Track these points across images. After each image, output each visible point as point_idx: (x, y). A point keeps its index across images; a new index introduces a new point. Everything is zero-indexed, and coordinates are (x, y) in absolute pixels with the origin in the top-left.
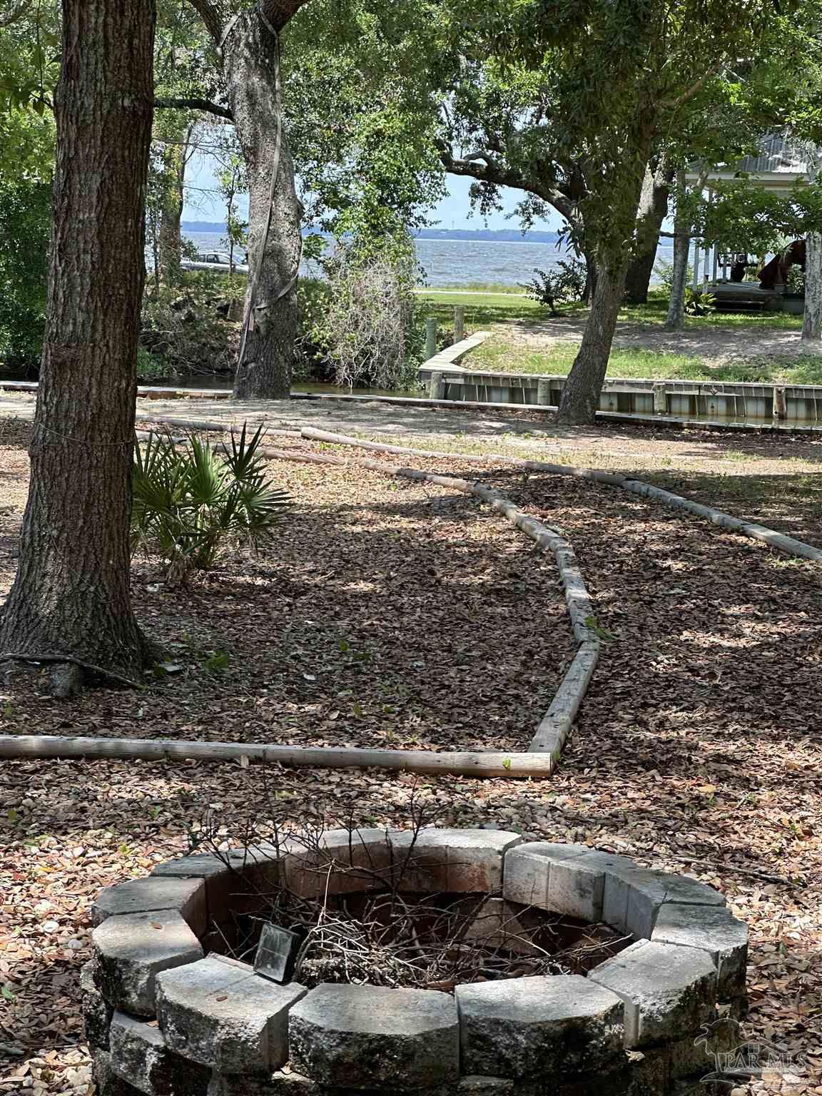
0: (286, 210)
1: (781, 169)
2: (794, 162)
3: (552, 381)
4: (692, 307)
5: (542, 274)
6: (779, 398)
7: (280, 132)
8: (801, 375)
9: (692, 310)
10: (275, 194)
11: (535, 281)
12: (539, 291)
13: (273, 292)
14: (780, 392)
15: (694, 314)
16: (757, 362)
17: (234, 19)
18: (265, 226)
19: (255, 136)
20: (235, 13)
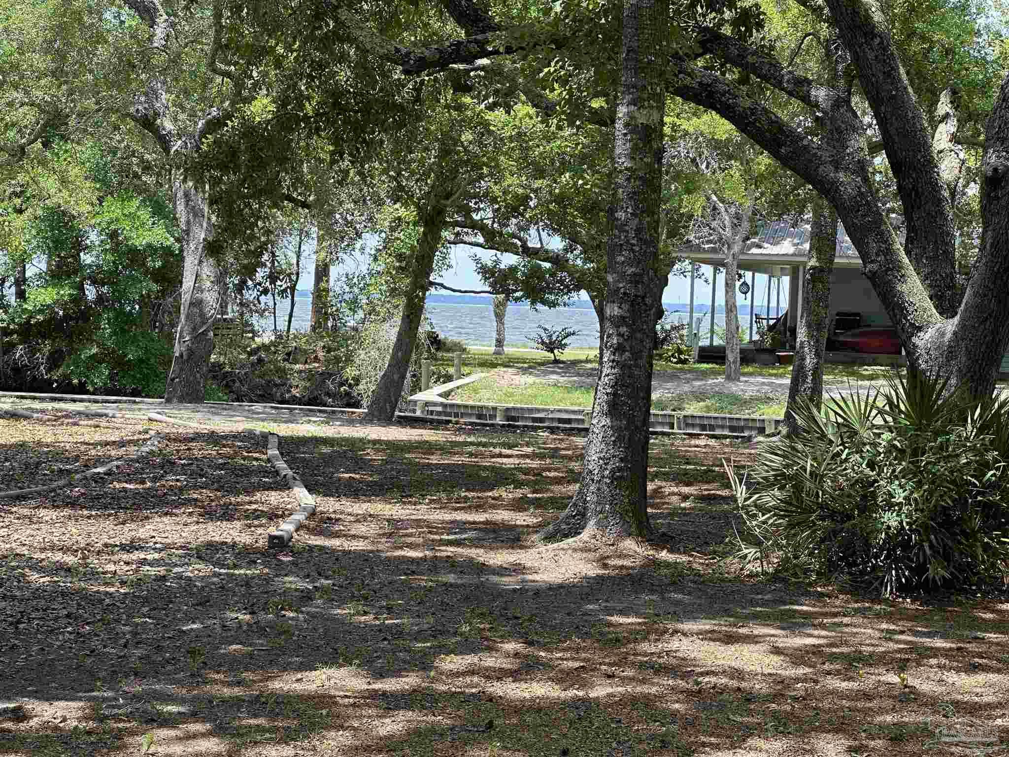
0: (208, 273)
1: (755, 251)
2: (766, 245)
3: (508, 409)
4: (675, 358)
5: (545, 329)
6: (679, 423)
7: (206, 220)
8: (707, 407)
9: (675, 360)
10: (200, 262)
11: (540, 335)
12: (543, 343)
13: (194, 329)
14: (679, 418)
15: (676, 363)
16: (680, 398)
17: (179, 142)
18: (192, 284)
19: (188, 222)
20: (180, 139)
